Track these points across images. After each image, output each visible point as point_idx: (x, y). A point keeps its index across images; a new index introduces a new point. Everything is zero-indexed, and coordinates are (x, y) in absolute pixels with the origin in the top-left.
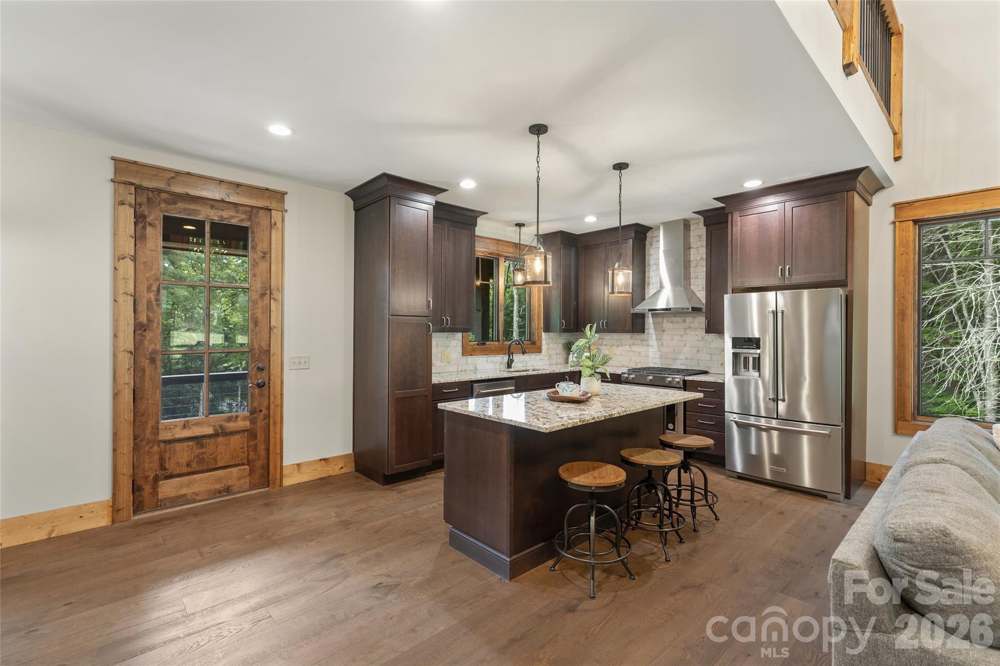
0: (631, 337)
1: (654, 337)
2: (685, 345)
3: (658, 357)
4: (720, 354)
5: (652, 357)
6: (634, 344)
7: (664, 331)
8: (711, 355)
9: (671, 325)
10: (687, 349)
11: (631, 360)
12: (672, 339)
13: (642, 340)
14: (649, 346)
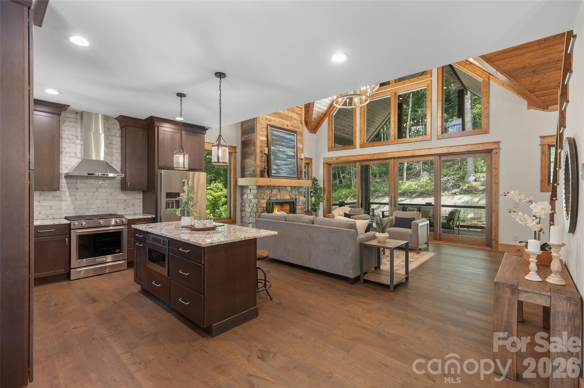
0: (40, 194)
1: (67, 194)
2: (97, 198)
3: (73, 208)
4: (123, 203)
5: (65, 209)
6: (44, 200)
7: (78, 189)
8: (117, 204)
9: (84, 185)
10: (98, 202)
11: (40, 213)
12: (86, 195)
13: (53, 196)
14: (63, 201)
